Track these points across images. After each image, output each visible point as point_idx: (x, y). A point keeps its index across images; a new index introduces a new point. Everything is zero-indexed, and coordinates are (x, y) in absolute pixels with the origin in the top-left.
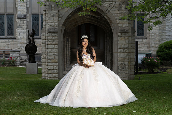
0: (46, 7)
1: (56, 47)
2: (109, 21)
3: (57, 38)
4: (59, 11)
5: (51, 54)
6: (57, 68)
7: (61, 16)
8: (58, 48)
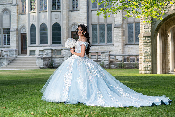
1: (150, 48)
3: (150, 41)
4: (152, 19)
5: (146, 54)
7: (154, 23)
8: (152, 50)
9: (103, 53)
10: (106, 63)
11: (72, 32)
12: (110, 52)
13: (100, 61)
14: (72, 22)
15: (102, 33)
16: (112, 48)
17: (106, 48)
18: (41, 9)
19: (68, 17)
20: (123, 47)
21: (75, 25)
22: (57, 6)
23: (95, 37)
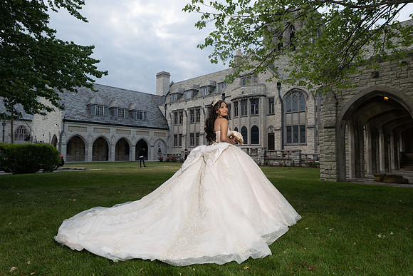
0: (323, 101)
1: (334, 143)
2: (407, 109)
3: (334, 133)
4: (337, 103)
5: (328, 151)
6: (335, 168)
7: (340, 108)
8: (337, 145)
9: (294, 152)
10: (297, 161)
11: (269, 134)
12: (301, 151)
13: (291, 160)
14: (268, 125)
15: (295, 133)
16: (305, 147)
17: (299, 148)
18: (242, 114)
19: (265, 121)
20: (316, 147)
21: (271, 127)
22: (255, 112)
23: (289, 138)
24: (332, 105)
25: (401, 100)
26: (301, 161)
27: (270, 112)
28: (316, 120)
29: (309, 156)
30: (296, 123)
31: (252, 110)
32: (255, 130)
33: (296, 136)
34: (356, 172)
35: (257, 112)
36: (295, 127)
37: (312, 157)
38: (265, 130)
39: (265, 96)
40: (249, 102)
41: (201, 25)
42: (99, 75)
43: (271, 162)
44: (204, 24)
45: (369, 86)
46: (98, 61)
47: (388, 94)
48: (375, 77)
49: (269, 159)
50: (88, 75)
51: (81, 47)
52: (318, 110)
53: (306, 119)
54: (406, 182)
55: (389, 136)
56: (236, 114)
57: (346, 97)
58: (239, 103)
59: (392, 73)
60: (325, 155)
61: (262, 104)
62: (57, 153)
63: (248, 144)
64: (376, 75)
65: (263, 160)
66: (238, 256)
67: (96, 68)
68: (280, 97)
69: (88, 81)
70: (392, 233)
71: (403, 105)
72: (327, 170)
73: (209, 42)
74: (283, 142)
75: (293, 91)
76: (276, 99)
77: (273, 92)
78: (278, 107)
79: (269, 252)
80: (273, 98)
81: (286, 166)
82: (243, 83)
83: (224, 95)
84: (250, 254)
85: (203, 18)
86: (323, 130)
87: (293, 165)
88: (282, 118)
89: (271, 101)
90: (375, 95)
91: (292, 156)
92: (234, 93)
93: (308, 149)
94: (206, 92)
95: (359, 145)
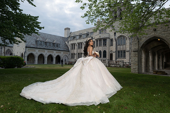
0: (133, 40)
1: (137, 58)
2: (167, 44)
3: (137, 54)
4: (139, 41)
5: (134, 61)
6: (137, 68)
7: (140, 44)
8: (138, 59)
9: (120, 61)
10: (122, 65)
11: (110, 54)
14: (110, 50)
15: (121, 54)
16: (125, 59)
17: (123, 60)
18: (100, 45)
19: (109, 48)
20: (130, 59)
21: (111, 51)
22: (105, 44)
23: (119, 55)
24: (137, 42)
25: (165, 40)
26: (124, 65)
27: (111, 45)
28: (130, 48)
29: (127, 63)
30: (121, 49)
31: (104, 44)
32: (105, 52)
33: (122, 55)
34: (146, 70)
35: (106, 45)
36: (121, 51)
37: (128, 64)
38: (109, 52)
39: (109, 38)
40: (102, 41)
41: (83, 8)
42: (40, 28)
43: (111, 65)
44: (84, 8)
45: (152, 34)
46: (40, 23)
47: (160, 38)
48: (154, 31)
49: (110, 64)
50: (36, 28)
51: (33, 17)
52: (131, 44)
53: (126, 48)
54: (167, 74)
55: (160, 55)
56: (97, 45)
57: (142, 39)
58: (98, 41)
59: (161, 29)
60: (133, 63)
61: (108, 41)
62: (23, 60)
63: (102, 58)
64: (155, 30)
65: (108, 65)
66: (96, 103)
67: (39, 25)
68: (115, 38)
69: (36, 31)
70: (159, 94)
71: (166, 42)
72: (134, 69)
73: (86, 15)
74: (116, 57)
75: (121, 36)
76: (113, 39)
77: (112, 37)
78: (114, 43)
79: (108, 101)
80: (112, 39)
81: (117, 67)
82: (100, 33)
83: (92, 37)
84: (100, 102)
85: (83, 5)
86: (133, 52)
87: (120, 67)
88: (116, 47)
89: (112, 40)
90: (154, 38)
91: (120, 63)
92: (96, 37)
93: (126, 60)
94: (85, 36)
95: (147, 58)
